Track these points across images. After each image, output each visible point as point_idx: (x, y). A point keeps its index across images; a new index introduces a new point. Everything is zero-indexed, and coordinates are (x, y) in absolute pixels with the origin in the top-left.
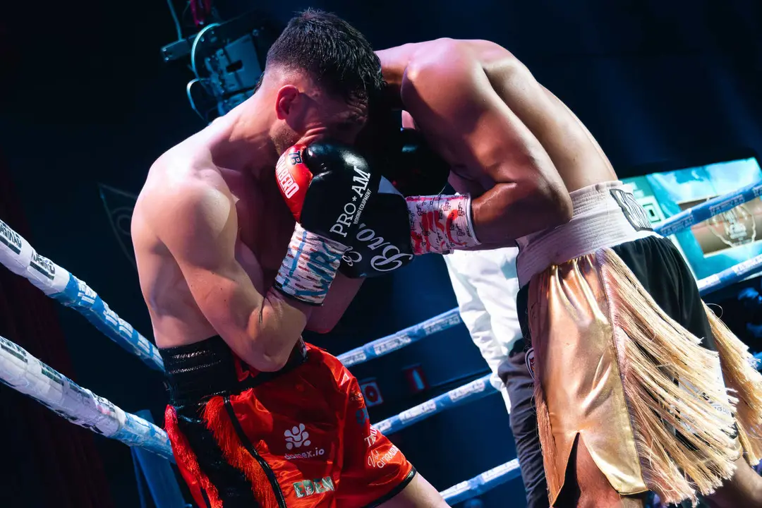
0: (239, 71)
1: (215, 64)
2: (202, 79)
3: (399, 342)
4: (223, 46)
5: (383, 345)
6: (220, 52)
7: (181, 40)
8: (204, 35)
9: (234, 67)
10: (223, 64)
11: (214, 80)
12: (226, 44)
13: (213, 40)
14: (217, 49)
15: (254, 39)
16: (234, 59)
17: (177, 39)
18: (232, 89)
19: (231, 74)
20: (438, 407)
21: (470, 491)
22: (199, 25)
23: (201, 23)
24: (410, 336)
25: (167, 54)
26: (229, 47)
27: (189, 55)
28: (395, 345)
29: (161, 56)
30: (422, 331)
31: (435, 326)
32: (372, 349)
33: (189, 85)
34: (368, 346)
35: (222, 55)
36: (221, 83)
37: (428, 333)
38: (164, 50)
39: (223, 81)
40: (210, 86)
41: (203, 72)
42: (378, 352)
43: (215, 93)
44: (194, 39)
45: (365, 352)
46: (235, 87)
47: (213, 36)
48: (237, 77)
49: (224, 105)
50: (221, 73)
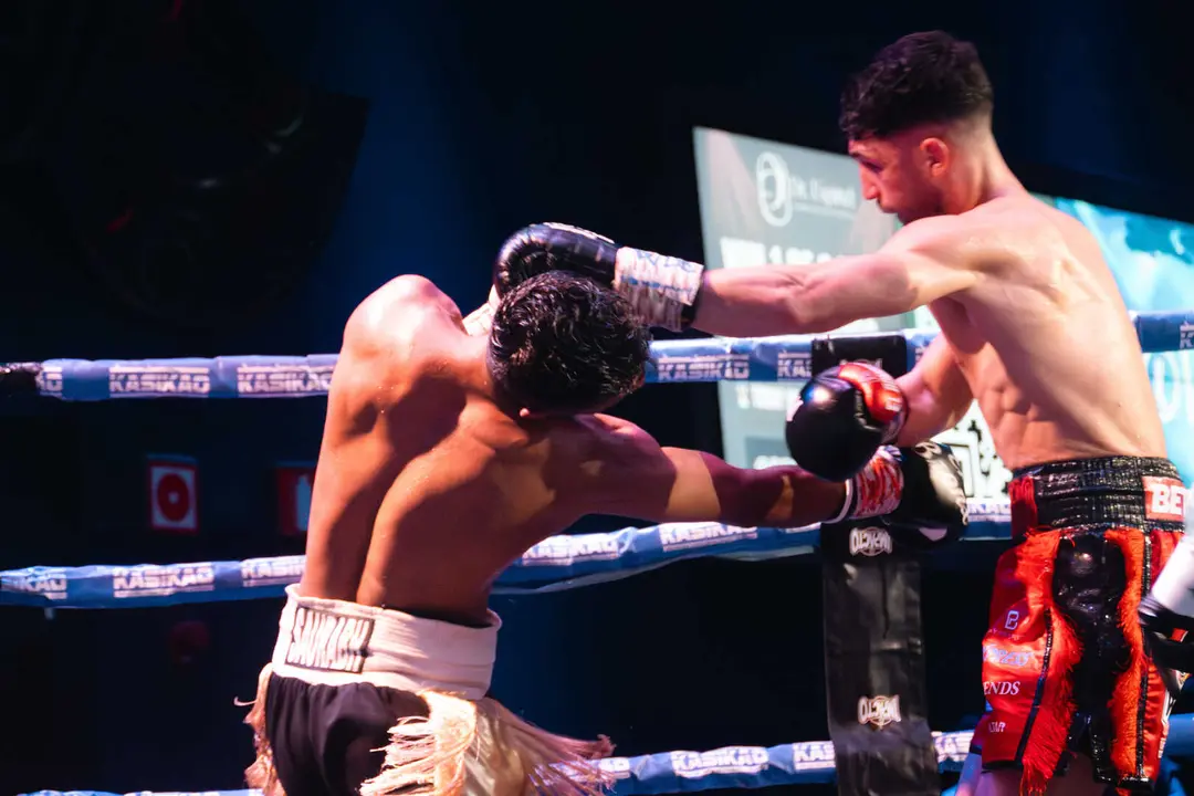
3: (306, 380)
28: (294, 385)
32: (232, 372)
34: (222, 361)
42: (244, 387)
45: (212, 374)
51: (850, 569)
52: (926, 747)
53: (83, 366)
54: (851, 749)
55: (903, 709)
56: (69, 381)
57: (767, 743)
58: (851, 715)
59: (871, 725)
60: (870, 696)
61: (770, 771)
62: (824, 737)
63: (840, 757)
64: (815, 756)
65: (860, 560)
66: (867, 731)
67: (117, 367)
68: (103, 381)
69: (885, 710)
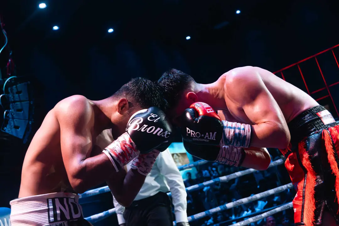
0: (20, 95)
1: (12, 90)
2: (6, 95)
6: (14, 86)
7: (1, 79)
8: (9, 80)
9: (19, 92)
10: (15, 91)
11: (11, 96)
12: (17, 84)
13: (13, 82)
15: (28, 85)
16: (19, 90)
18: (17, 100)
19: (17, 95)
22: (9, 75)
23: (10, 74)
26: (18, 85)
27: (3, 85)
35: (15, 88)
36: (13, 97)
39: (14, 97)
40: (8, 97)
41: (7, 92)
43: (10, 100)
44: (6, 80)
47: (13, 80)
48: (19, 96)
49: (12, 105)
50: (13, 94)
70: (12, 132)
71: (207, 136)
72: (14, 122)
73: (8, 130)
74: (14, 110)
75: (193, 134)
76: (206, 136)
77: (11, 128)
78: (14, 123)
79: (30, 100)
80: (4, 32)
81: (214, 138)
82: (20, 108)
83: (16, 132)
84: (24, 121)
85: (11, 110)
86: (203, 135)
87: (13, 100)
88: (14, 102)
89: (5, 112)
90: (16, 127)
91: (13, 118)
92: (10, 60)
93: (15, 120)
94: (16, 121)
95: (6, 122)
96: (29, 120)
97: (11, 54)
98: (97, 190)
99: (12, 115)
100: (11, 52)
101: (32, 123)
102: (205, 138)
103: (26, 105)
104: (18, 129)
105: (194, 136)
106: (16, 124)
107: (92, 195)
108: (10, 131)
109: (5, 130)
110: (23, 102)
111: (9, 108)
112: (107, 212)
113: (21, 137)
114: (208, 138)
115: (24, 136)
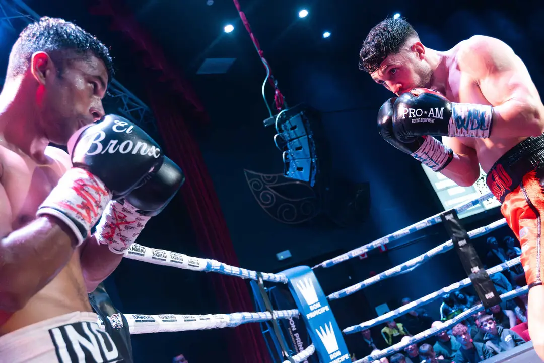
0: (295, 130)
1: (286, 129)
2: (280, 134)
3: (362, 250)
4: (288, 120)
5: (356, 252)
6: (287, 122)
7: (272, 117)
8: (281, 115)
9: (293, 128)
10: (289, 127)
11: (285, 134)
12: (290, 118)
13: (284, 117)
14: (286, 120)
15: (302, 116)
16: (293, 125)
17: (269, 117)
18: (292, 137)
19: (292, 131)
20: (381, 278)
21: (394, 315)
23: (280, 109)
24: (367, 248)
25: (266, 123)
26: (291, 120)
27: (275, 123)
29: (263, 124)
30: (372, 246)
31: (378, 244)
32: (351, 254)
33: (275, 136)
34: (349, 252)
36: (288, 135)
37: (375, 247)
38: (265, 122)
40: (283, 136)
41: (281, 131)
43: (286, 140)
44: (277, 116)
45: (348, 255)
46: (294, 136)
47: (284, 115)
48: (294, 132)
49: (290, 144)
50: (288, 130)
51: (461, 248)
52: (485, 273)
53: (328, 261)
54: (473, 278)
55: (479, 268)
56: (328, 264)
57: (458, 281)
58: (471, 272)
59: (475, 273)
60: (472, 268)
61: (461, 286)
62: (467, 277)
63: (472, 280)
64: (467, 281)
65: (462, 246)
66: (475, 274)
67: (333, 260)
68: (332, 262)
69: (476, 269)
70: (296, 176)
71: (432, 113)
72: (295, 163)
73: (291, 174)
74: (293, 150)
75: (413, 113)
76: (430, 114)
77: (294, 172)
78: (296, 165)
79: (308, 134)
80: (264, 61)
81: (441, 116)
82: (298, 146)
83: (301, 175)
84: (306, 160)
85: (289, 151)
86: (426, 112)
87: (289, 139)
88: (291, 140)
89: (283, 155)
90: (300, 169)
91: (294, 159)
92: (276, 92)
93: (296, 161)
94: (298, 162)
95: (288, 165)
96: (311, 157)
97: (276, 84)
98: (406, 230)
99: (292, 156)
100: (276, 81)
101: (316, 161)
102: (429, 116)
103: (304, 141)
104: (302, 170)
105: (414, 116)
106: (299, 166)
107: (401, 236)
108: (294, 175)
109: (288, 175)
110: (300, 139)
111: (286, 149)
112: (425, 254)
113: (307, 180)
114: (433, 117)
115: (310, 178)
